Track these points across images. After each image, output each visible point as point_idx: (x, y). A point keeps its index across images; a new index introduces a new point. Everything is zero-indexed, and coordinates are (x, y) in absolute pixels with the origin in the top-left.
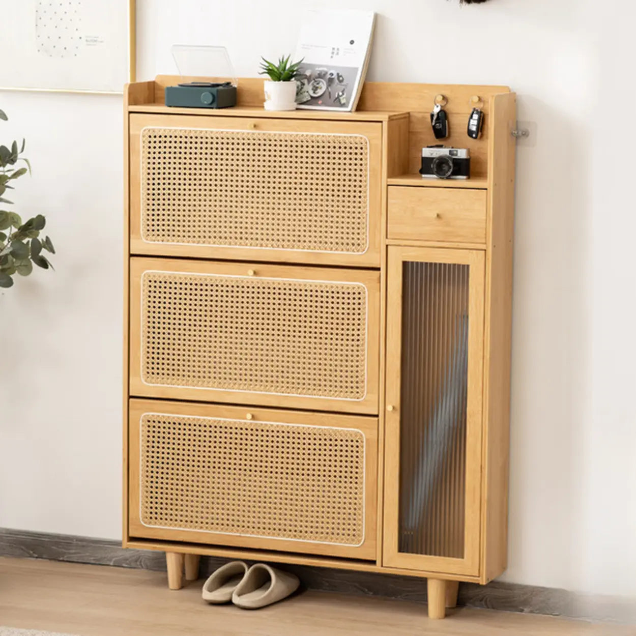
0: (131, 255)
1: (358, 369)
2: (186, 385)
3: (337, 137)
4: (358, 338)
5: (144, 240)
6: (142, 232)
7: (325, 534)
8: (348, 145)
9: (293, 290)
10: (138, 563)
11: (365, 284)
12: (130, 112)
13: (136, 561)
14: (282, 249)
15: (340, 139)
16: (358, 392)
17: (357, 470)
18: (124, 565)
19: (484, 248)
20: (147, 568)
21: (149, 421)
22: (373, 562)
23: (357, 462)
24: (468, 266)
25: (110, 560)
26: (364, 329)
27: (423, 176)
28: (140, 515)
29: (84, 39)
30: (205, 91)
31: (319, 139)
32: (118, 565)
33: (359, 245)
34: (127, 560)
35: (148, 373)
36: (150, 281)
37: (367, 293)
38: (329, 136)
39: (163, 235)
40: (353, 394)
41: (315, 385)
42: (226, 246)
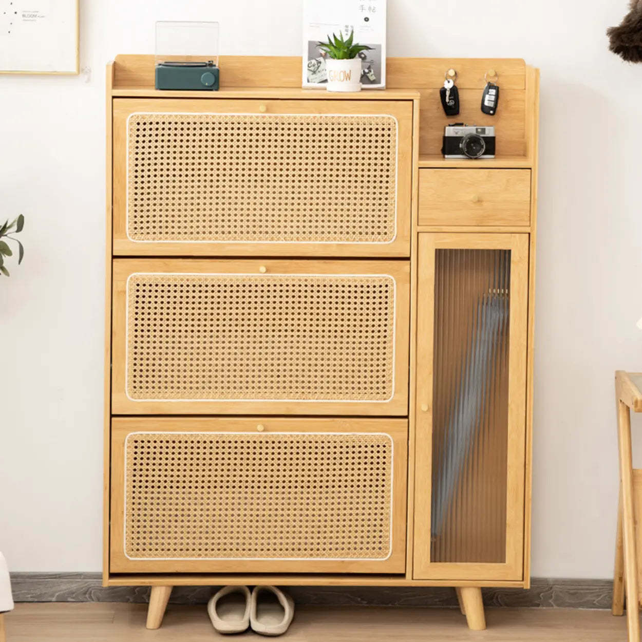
0: (114, 257)
1: (384, 368)
2: (182, 398)
3: (361, 118)
4: (385, 334)
5: (130, 239)
6: (128, 231)
7: (346, 550)
8: (374, 127)
9: (309, 286)
10: (87, 596)
11: (394, 276)
12: (114, 97)
13: (85, 593)
14: (297, 242)
15: (366, 121)
16: (384, 393)
17: (384, 477)
18: (70, 599)
19: (529, 231)
20: (99, 600)
21: (136, 442)
22: (402, 576)
23: (384, 469)
24: (510, 251)
25: (52, 596)
26: (392, 325)
27: (446, 156)
28: (125, 547)
29: (20, 14)
30: (205, 71)
31: (340, 121)
32: (62, 600)
33: (386, 233)
34: (73, 593)
35: (135, 387)
36: (138, 285)
37: (395, 286)
38: (352, 117)
39: (154, 233)
40: (379, 395)
41: (334, 388)
42: (231, 242)
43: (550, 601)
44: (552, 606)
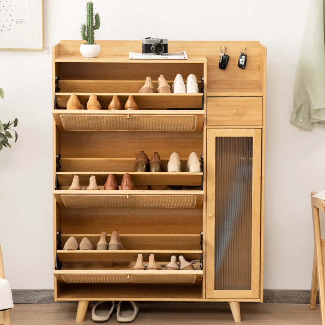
18: (43, 302)
24: (252, 138)
25: (35, 300)
29: (14, 21)
34: (45, 299)
43: (274, 300)
44: (275, 303)
